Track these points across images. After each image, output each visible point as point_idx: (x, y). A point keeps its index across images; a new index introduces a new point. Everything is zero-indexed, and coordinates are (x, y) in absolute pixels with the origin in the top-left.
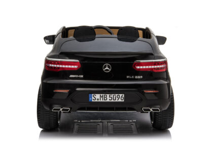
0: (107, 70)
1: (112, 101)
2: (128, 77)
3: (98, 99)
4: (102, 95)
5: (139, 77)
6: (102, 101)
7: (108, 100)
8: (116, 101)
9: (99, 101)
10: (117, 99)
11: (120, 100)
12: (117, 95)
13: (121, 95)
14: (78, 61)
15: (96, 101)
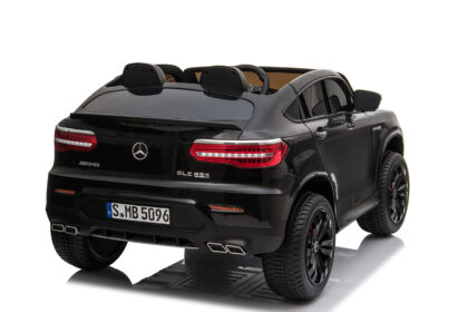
0: (140, 155)
1: (148, 220)
2: (179, 173)
3: (122, 215)
4: (128, 206)
5: (202, 175)
6: (128, 218)
7: (140, 219)
8: (155, 221)
9: (124, 218)
10: (156, 218)
11: (161, 221)
12: (155, 209)
13: (163, 210)
14: (91, 133)
15: (119, 217)
